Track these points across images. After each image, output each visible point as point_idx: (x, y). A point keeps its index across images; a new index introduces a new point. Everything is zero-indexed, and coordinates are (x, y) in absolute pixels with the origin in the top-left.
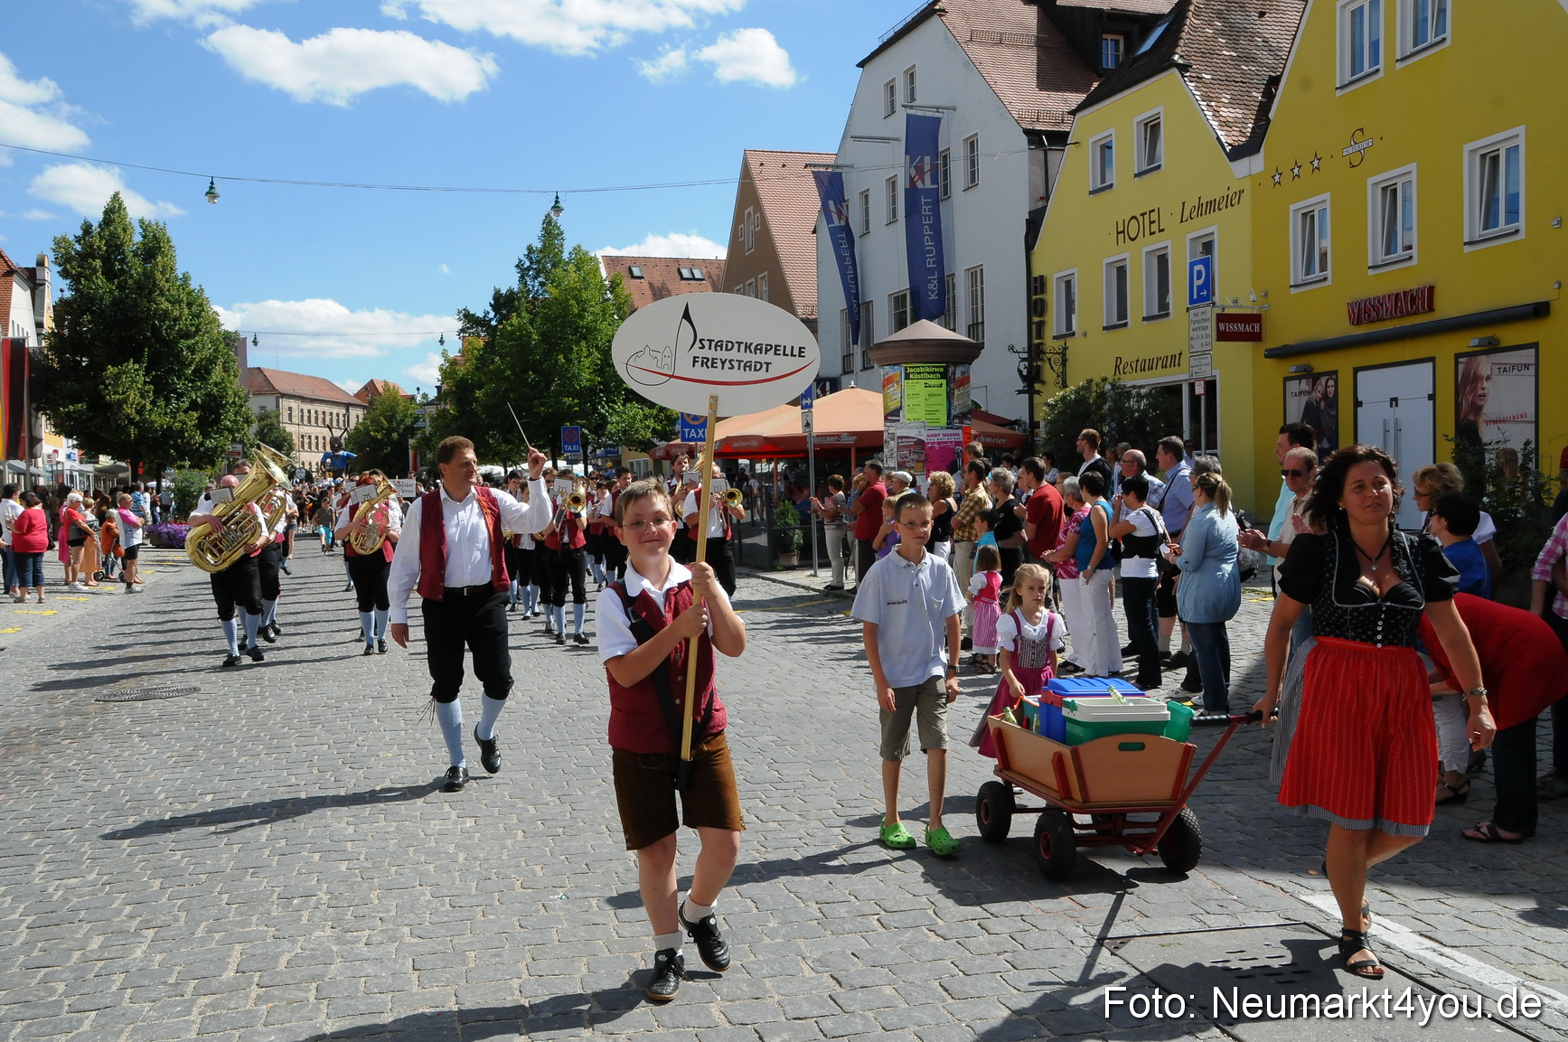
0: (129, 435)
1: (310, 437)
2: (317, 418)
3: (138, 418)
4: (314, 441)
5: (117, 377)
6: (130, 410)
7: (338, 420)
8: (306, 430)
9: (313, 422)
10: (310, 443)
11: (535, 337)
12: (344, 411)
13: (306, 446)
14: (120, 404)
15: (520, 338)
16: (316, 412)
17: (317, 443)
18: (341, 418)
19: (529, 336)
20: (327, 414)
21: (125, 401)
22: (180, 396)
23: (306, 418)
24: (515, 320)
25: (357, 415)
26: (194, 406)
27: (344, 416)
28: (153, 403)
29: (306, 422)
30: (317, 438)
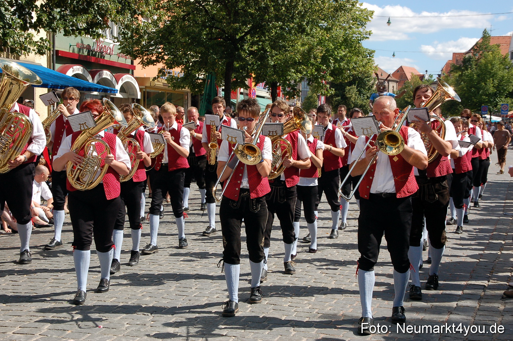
0: (351, 106)
3: (354, 101)
5: (350, 90)
6: (352, 99)
11: (475, 77)
14: (350, 98)
15: (470, 77)
19: (473, 76)
21: (351, 97)
22: (364, 94)
24: (469, 71)
26: (368, 98)
28: (358, 97)
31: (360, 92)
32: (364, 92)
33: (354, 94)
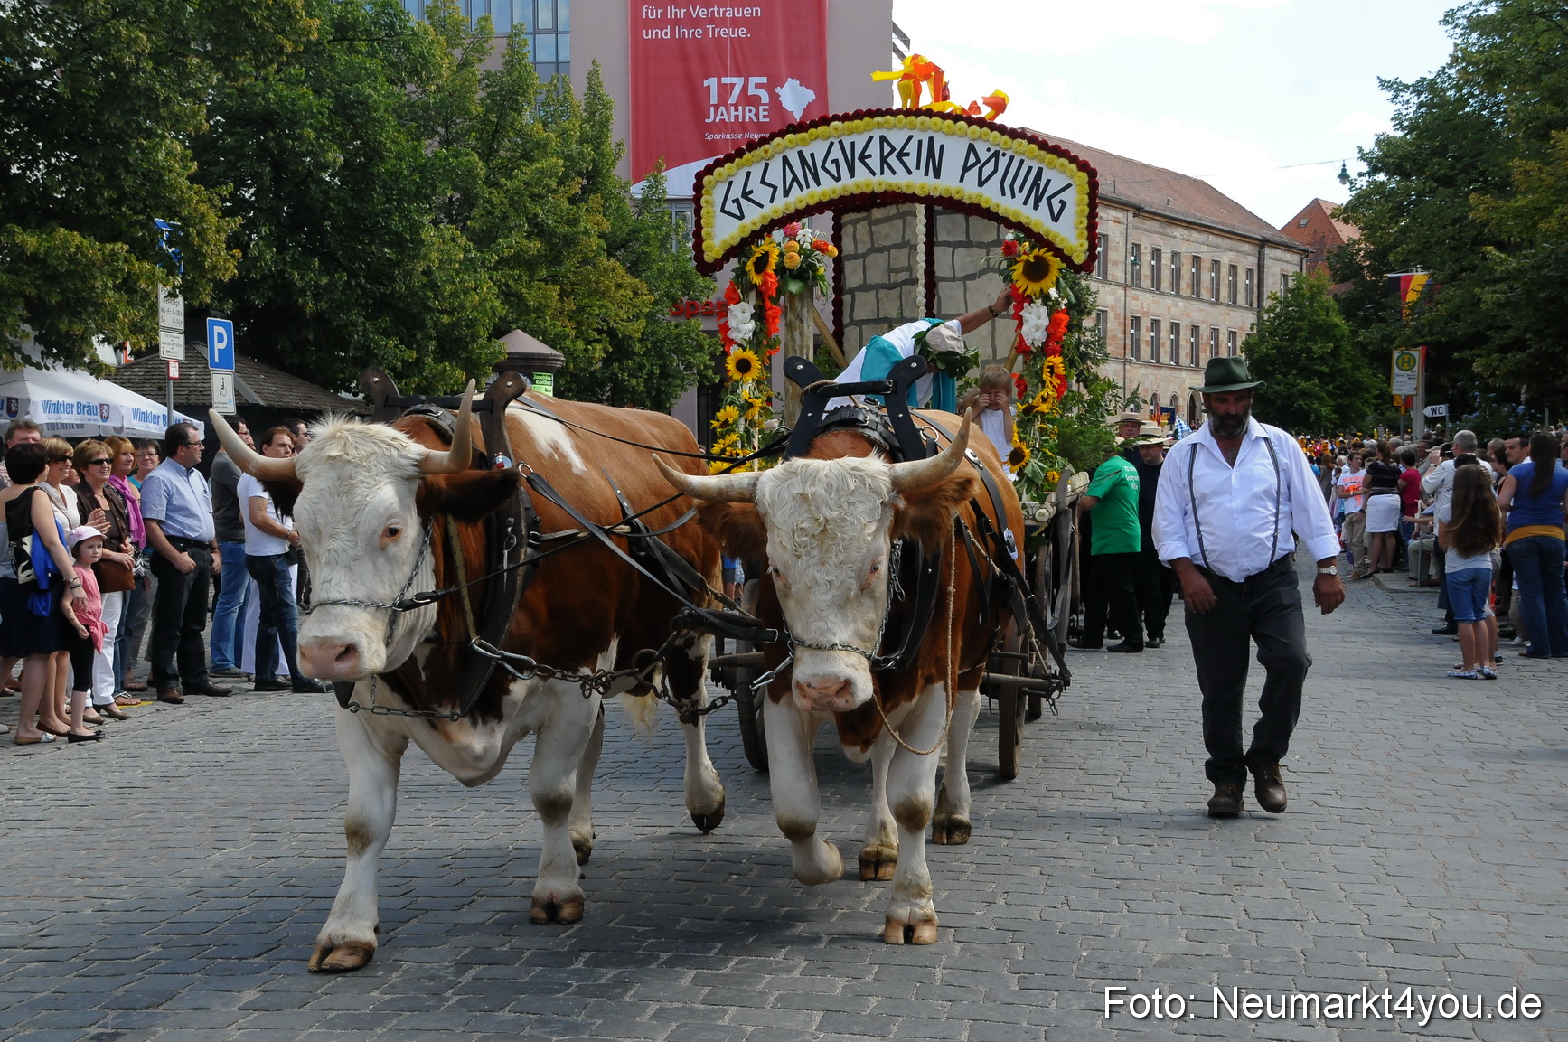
1: (1156, 324)
2: (1176, 275)
4: (1166, 337)
7: (1233, 287)
8: (1147, 303)
9: (1166, 285)
10: (1155, 344)
12: (1251, 261)
13: (1145, 351)
16: (1175, 256)
17: (1175, 346)
18: (1242, 280)
20: (1206, 264)
23: (1146, 271)
25: (1281, 268)
27: (1250, 271)
29: (1146, 282)
30: (1175, 327)
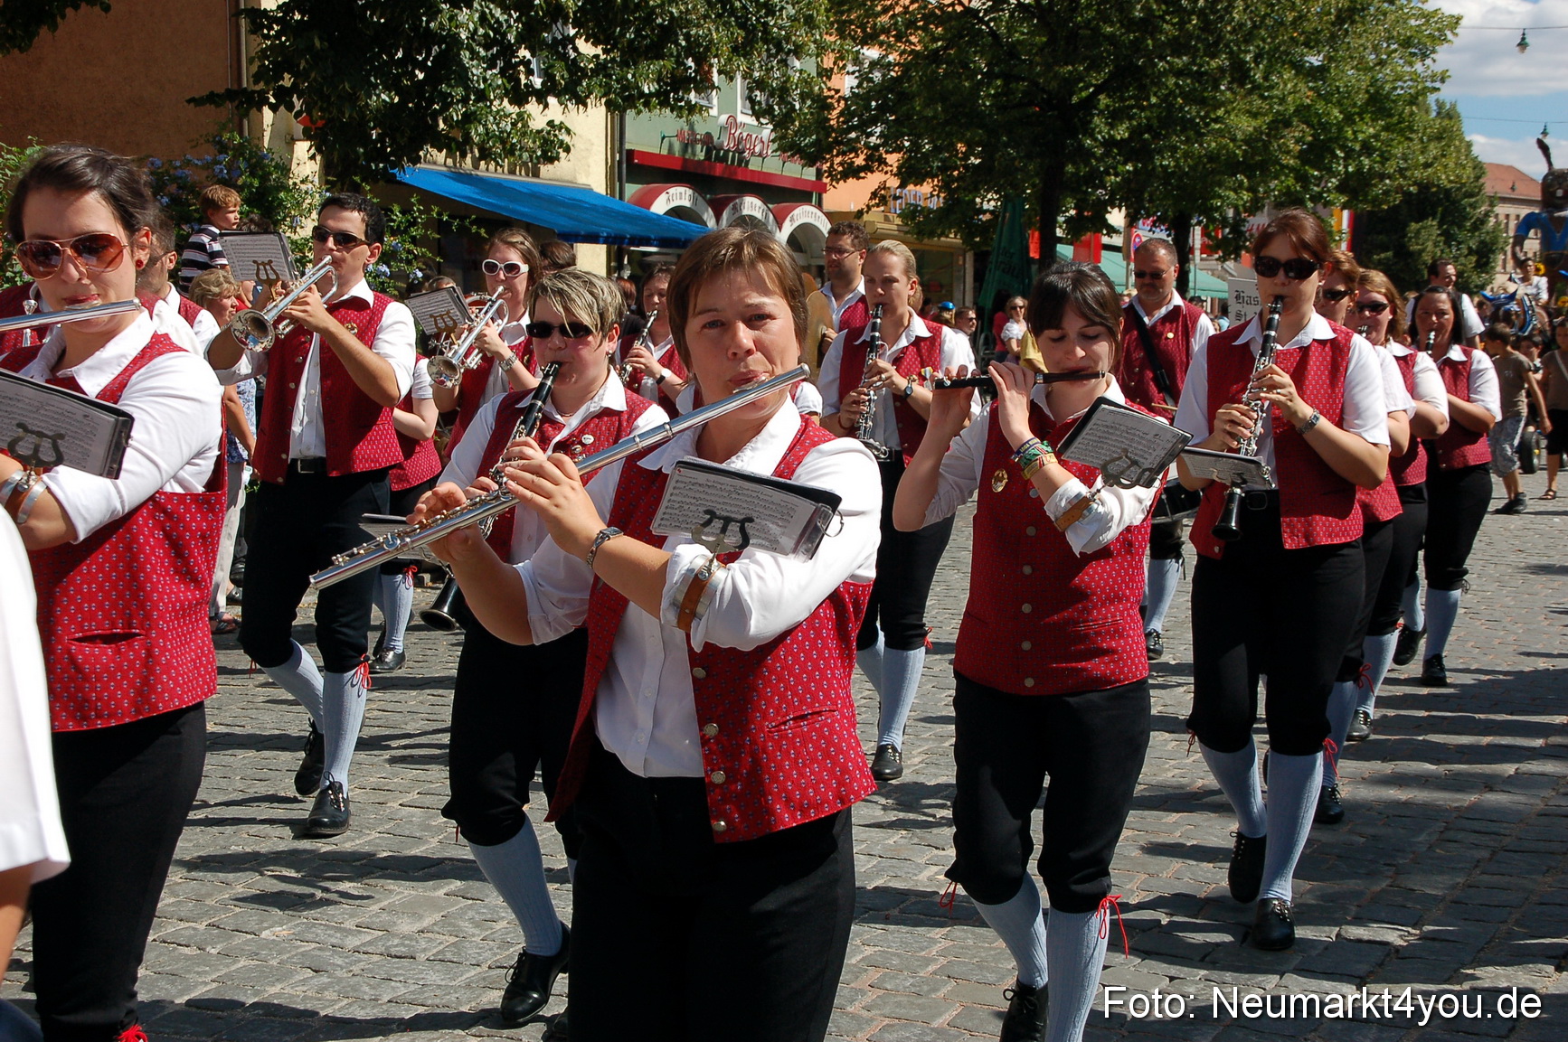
31: (1448, 238)
32: (1461, 236)
33: (1430, 244)
